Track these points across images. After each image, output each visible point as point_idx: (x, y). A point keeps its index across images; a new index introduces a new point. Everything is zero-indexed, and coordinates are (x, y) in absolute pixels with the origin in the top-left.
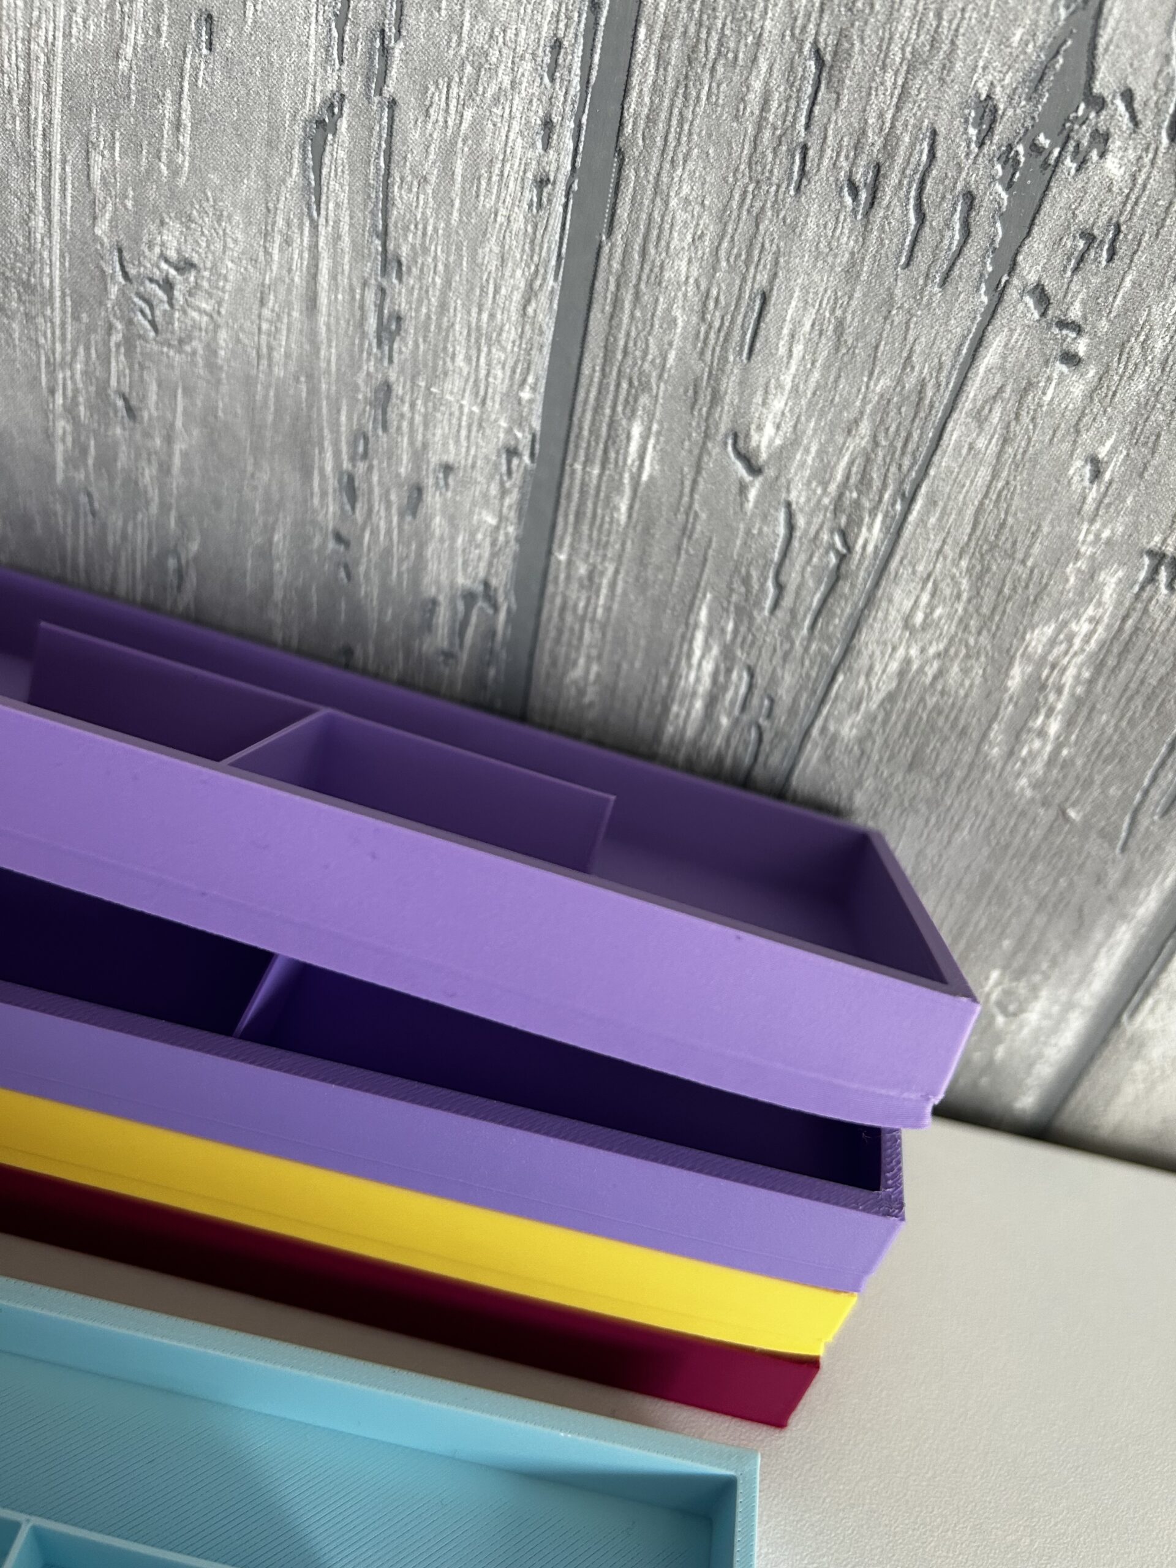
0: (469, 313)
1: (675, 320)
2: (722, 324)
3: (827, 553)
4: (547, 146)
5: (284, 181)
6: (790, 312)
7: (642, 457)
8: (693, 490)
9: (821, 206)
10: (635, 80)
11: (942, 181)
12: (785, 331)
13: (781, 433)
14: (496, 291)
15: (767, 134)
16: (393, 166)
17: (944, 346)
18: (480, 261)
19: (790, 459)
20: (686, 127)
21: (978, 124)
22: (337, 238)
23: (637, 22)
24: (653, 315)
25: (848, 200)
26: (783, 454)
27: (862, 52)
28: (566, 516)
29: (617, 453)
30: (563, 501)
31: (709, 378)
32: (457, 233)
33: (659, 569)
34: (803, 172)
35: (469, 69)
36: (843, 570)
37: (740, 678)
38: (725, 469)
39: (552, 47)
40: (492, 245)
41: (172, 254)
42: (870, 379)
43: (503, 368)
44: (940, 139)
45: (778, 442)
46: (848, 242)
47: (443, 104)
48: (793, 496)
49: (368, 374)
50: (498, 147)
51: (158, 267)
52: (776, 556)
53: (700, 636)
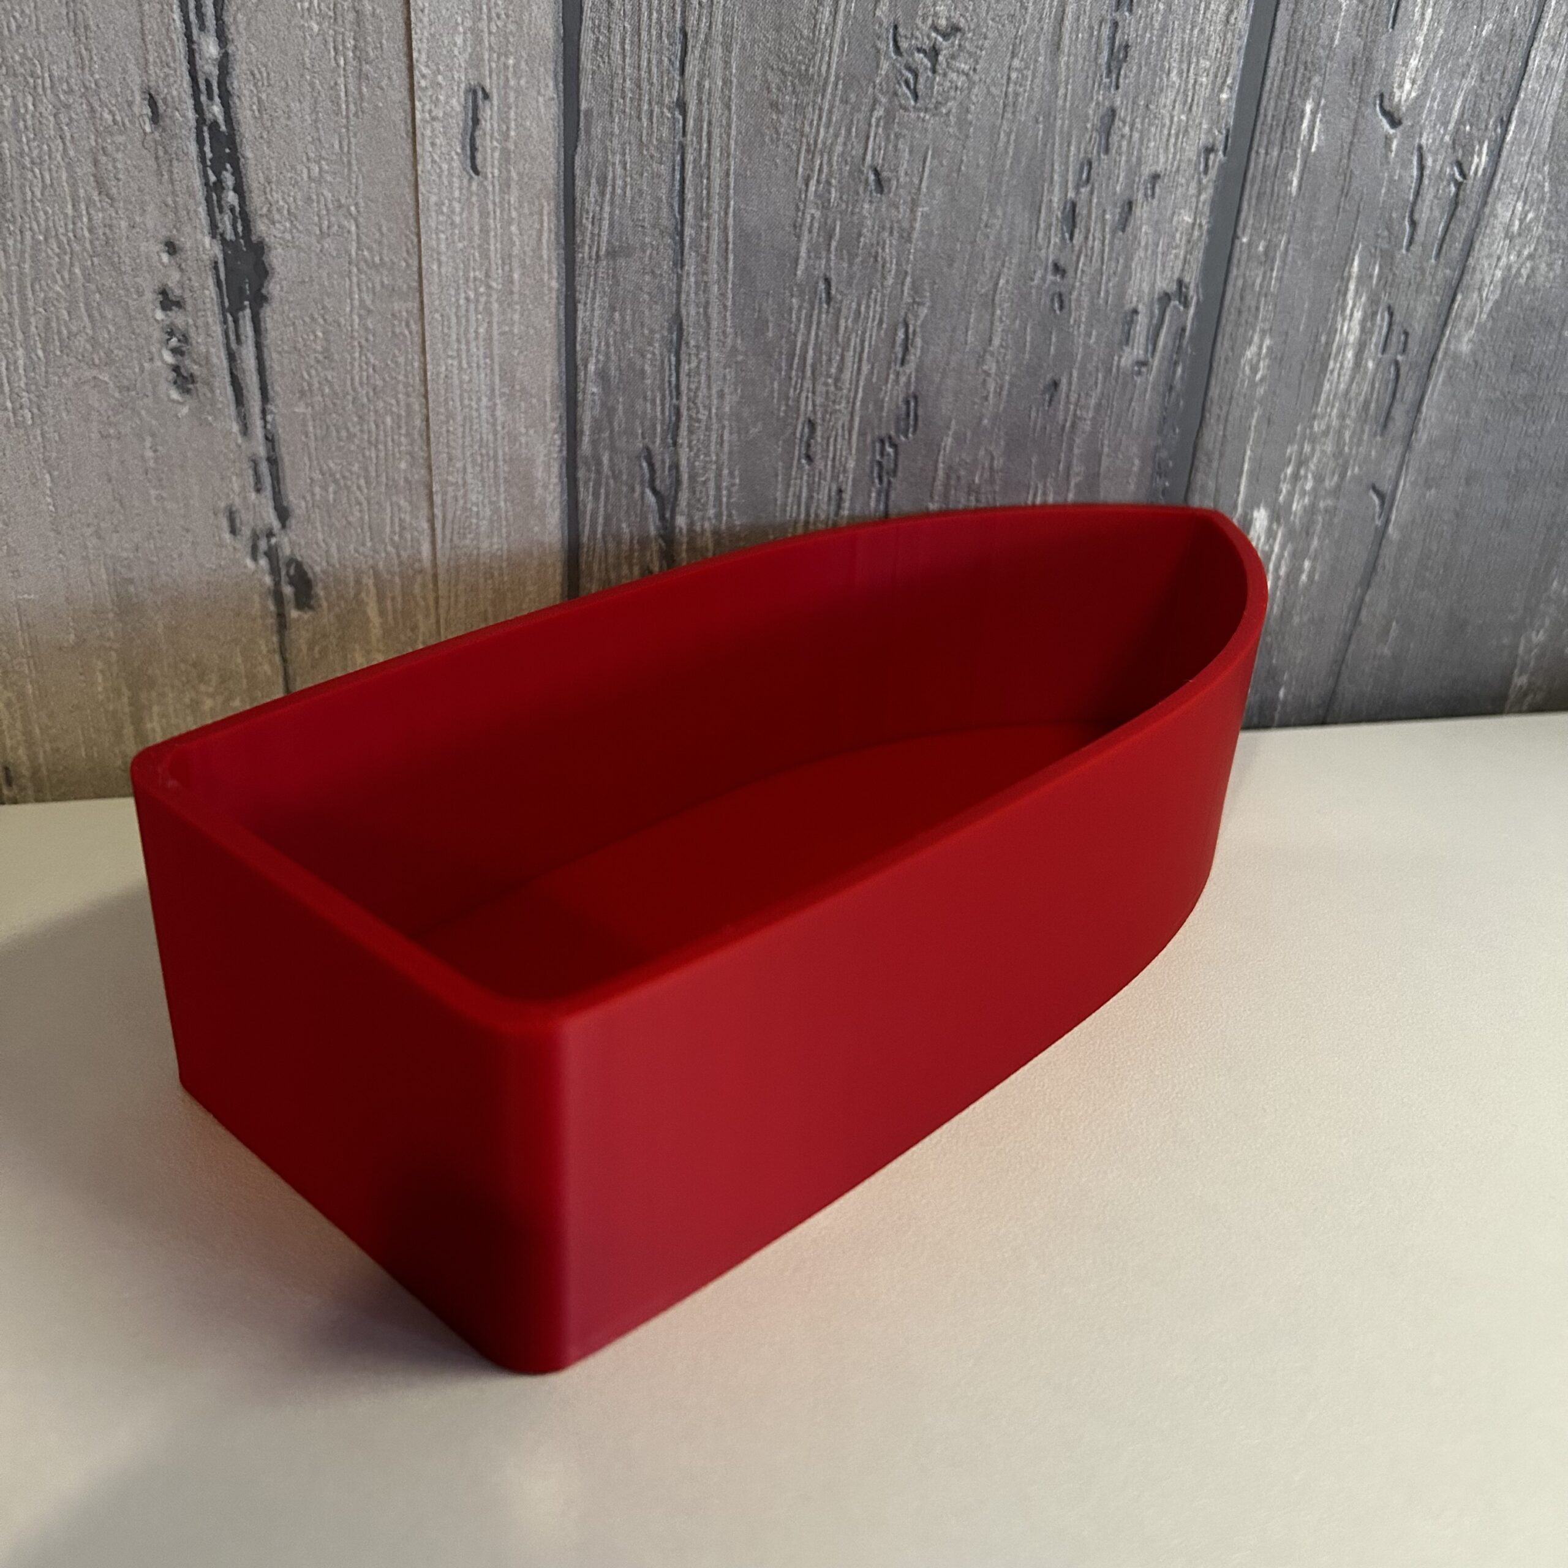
0: (1184, 31)
1: (1340, 5)
2: (1375, 2)
3: (1449, 185)
7: (1311, 132)
8: (1350, 152)
13: (1416, 86)
14: (1207, 8)
19: (1422, 107)
24: (1324, 5)
26: (1417, 104)
28: (1250, 198)
29: (1293, 131)
30: (1248, 186)
31: (1364, 50)
33: (1322, 230)
36: (1461, 197)
37: (1382, 320)
38: (1375, 128)
43: (1208, 75)
48: (1423, 141)
49: (1098, 104)
52: (1411, 198)
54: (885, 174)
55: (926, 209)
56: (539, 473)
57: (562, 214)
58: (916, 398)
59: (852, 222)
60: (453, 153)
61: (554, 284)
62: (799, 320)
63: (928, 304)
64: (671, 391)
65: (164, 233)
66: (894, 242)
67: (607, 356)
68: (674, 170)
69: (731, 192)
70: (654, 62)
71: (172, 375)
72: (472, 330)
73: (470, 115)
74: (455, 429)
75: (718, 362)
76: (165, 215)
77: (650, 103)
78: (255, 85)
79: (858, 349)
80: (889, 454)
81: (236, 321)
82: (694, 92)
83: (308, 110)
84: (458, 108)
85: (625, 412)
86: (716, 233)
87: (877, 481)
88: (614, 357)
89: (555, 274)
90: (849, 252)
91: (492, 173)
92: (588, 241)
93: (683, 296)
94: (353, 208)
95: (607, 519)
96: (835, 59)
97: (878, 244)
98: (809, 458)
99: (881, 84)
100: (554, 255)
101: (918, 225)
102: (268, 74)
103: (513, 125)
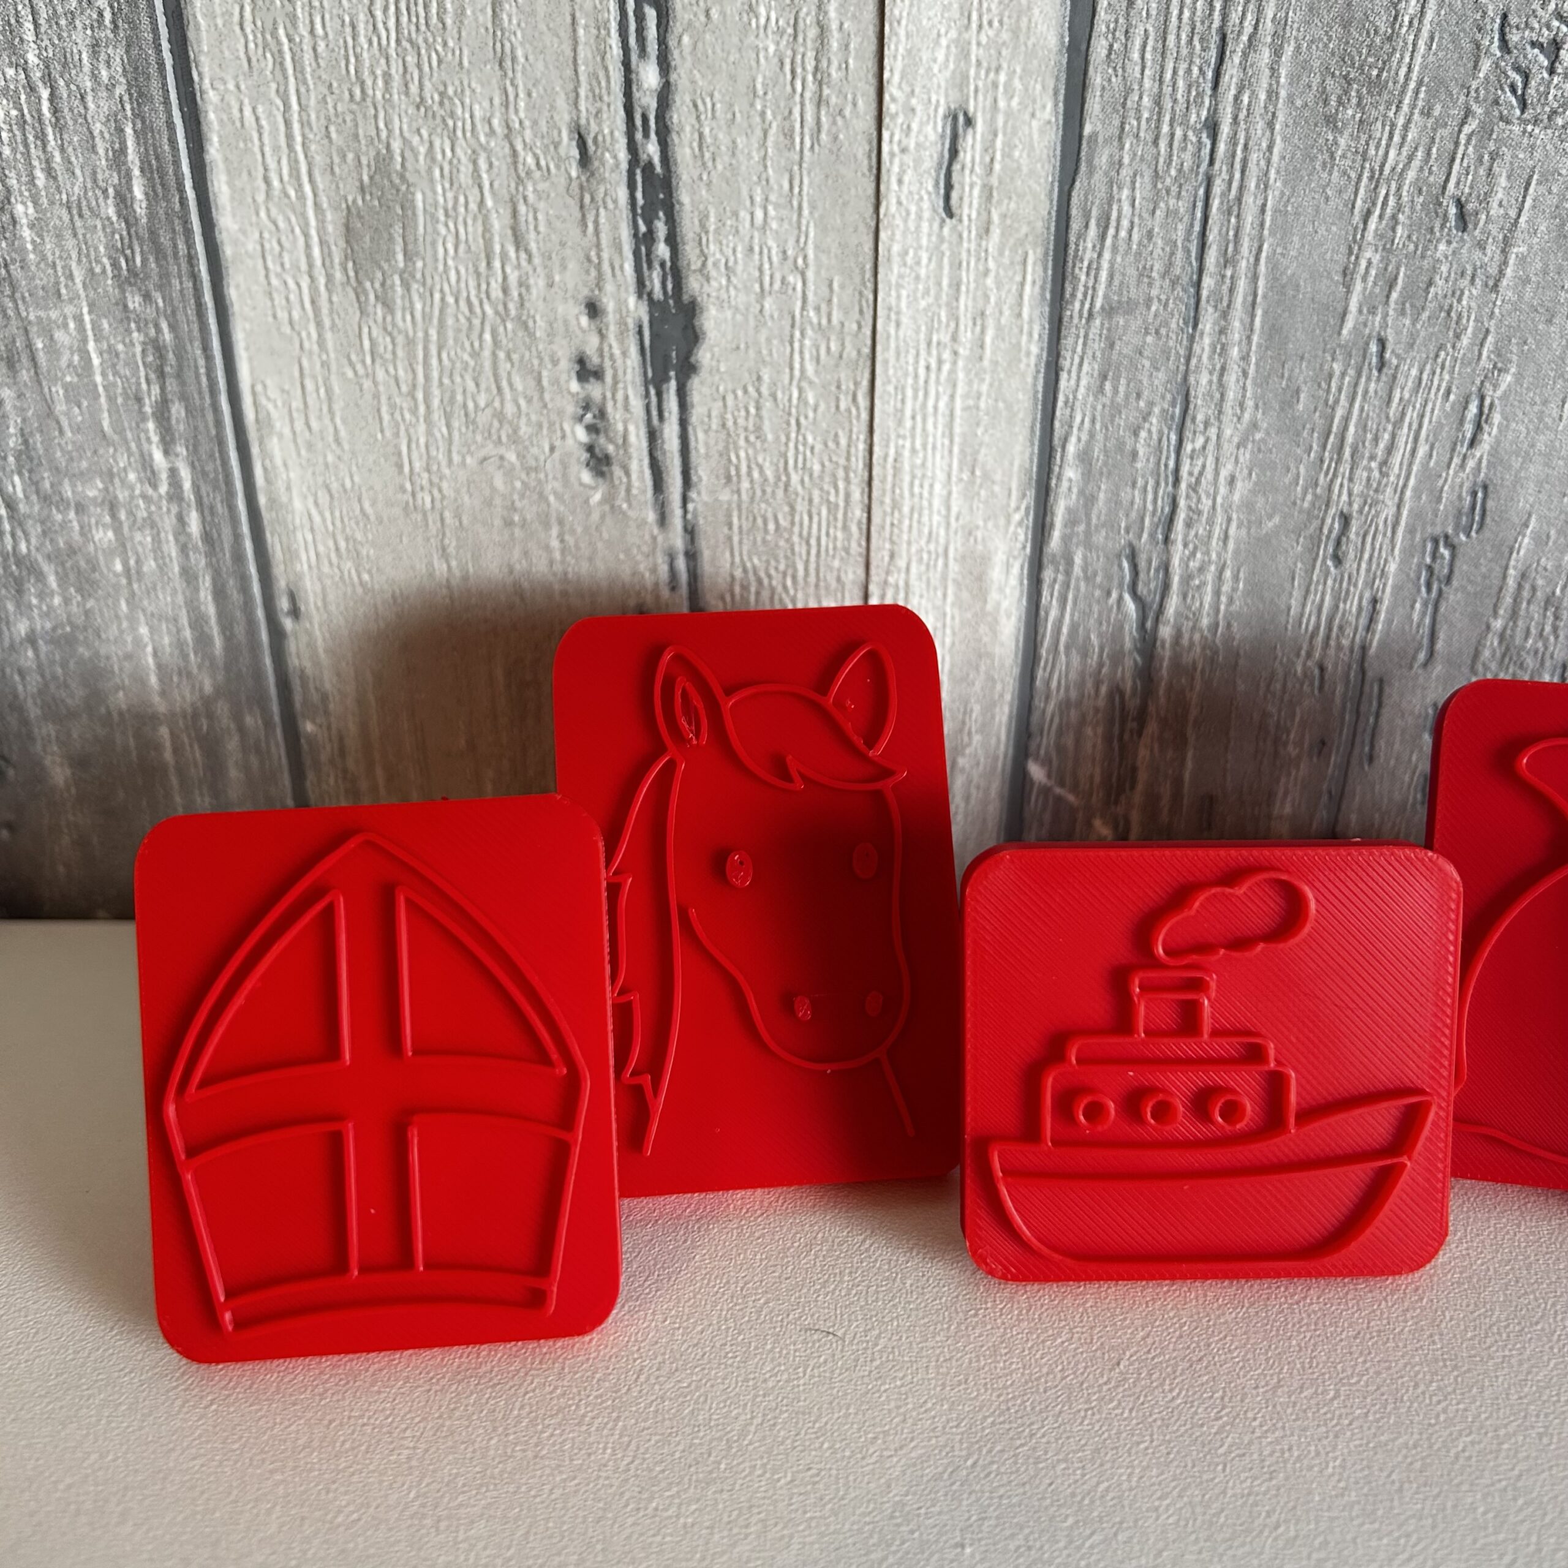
54: (1470, 207)
55: (1523, 249)
56: (996, 574)
57: (1050, 264)
58: (1485, 488)
59: (1421, 268)
60: (923, 192)
61: (1035, 349)
62: (1340, 390)
63: (1513, 370)
64: (1167, 476)
65: (585, 292)
66: (1474, 292)
67: (1092, 435)
68: (1194, 206)
69: (1266, 232)
70: (1181, 73)
71: (585, 456)
72: (931, 403)
73: (947, 146)
74: (900, 522)
75: (1230, 441)
76: (588, 272)
77: (1171, 125)
78: (698, 118)
79: (1415, 426)
80: (1442, 557)
81: (659, 394)
82: (1229, 110)
83: (756, 145)
84: (933, 137)
85: (1108, 501)
86: (1242, 285)
87: (1423, 589)
88: (1100, 437)
89: (1036, 336)
90: (1412, 306)
91: (969, 216)
92: (1080, 296)
93: (1194, 361)
94: (800, 261)
95: (1074, 628)
96: (1418, 60)
97: (1454, 293)
98: (1338, 560)
99: (1477, 90)
100: (1037, 312)
101: (1509, 272)
102: (713, 105)
103: (998, 156)
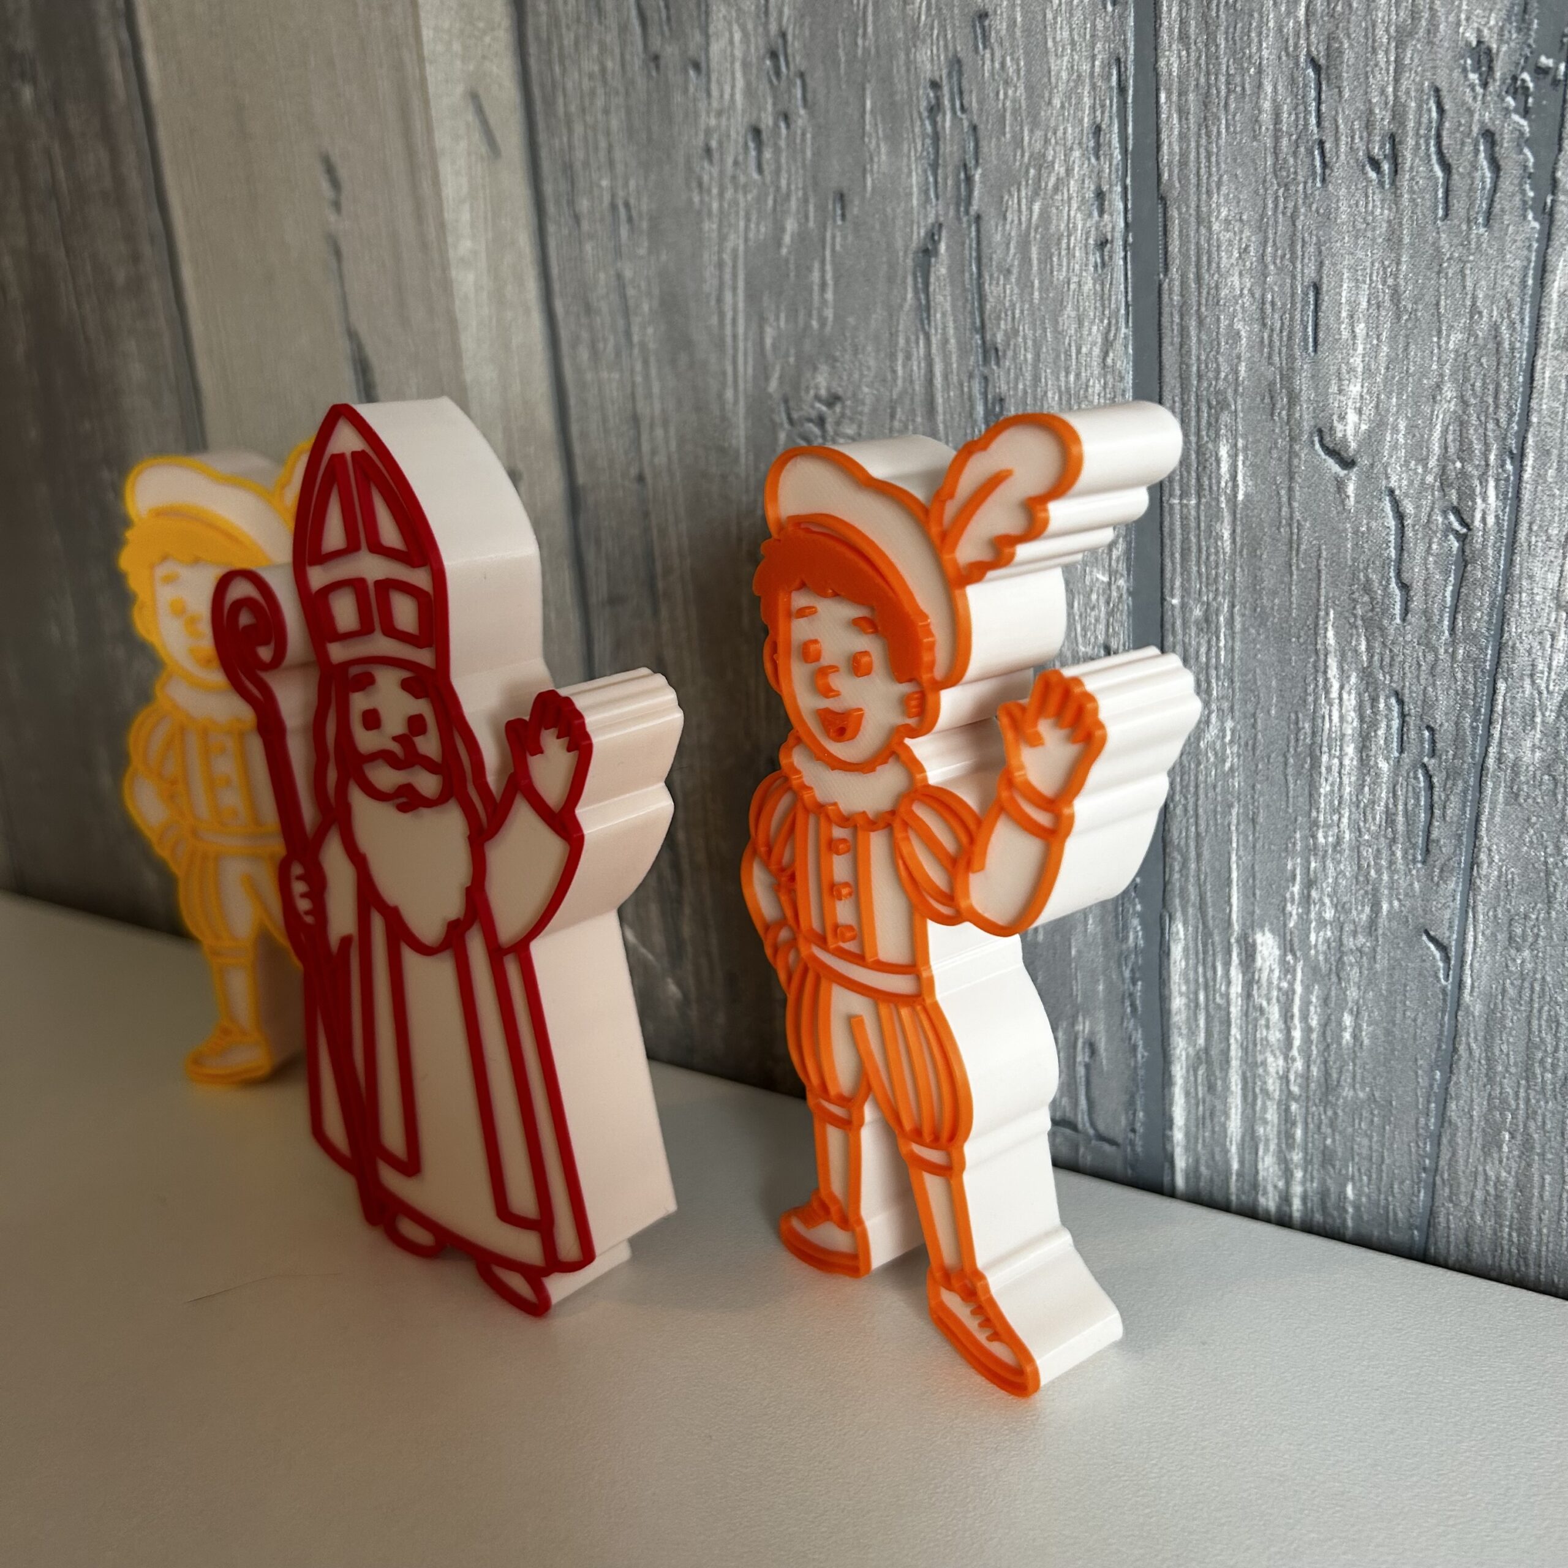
0: (1058, 379)
1: (1238, 333)
2: (1282, 324)
3: (1446, 536)
4: (1101, 212)
5: (901, 306)
6: (1344, 294)
7: (1234, 478)
8: (1290, 499)
9: (1348, 188)
10: (1164, 136)
11: (1457, 130)
12: (1344, 314)
13: (1364, 417)
14: (1079, 352)
15: (1285, 142)
16: (983, 268)
17: (1507, 283)
18: (1060, 328)
19: (1380, 442)
20: (1213, 159)
21: (1477, 68)
22: (945, 341)
23: (1158, 90)
24: (1218, 333)
25: (1373, 175)
26: (1372, 438)
27: (1351, 46)
28: (1172, 555)
29: (1210, 478)
30: (1167, 541)
31: (1281, 379)
32: (1039, 309)
33: (1274, 593)
34: (1325, 165)
35: (1032, 172)
36: (1468, 552)
37: (1389, 707)
38: (1317, 469)
39: (1094, 133)
40: (1069, 311)
41: (823, 392)
42: (1439, 338)
44: (1444, 93)
45: (1364, 427)
46: (1382, 213)
47: (1016, 206)
48: (1393, 484)
50: (1063, 226)
51: (813, 407)
52: (1393, 552)
53: (1333, 663)
